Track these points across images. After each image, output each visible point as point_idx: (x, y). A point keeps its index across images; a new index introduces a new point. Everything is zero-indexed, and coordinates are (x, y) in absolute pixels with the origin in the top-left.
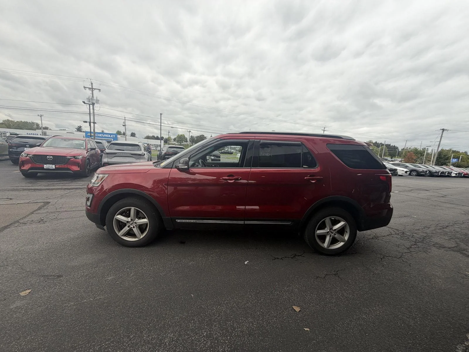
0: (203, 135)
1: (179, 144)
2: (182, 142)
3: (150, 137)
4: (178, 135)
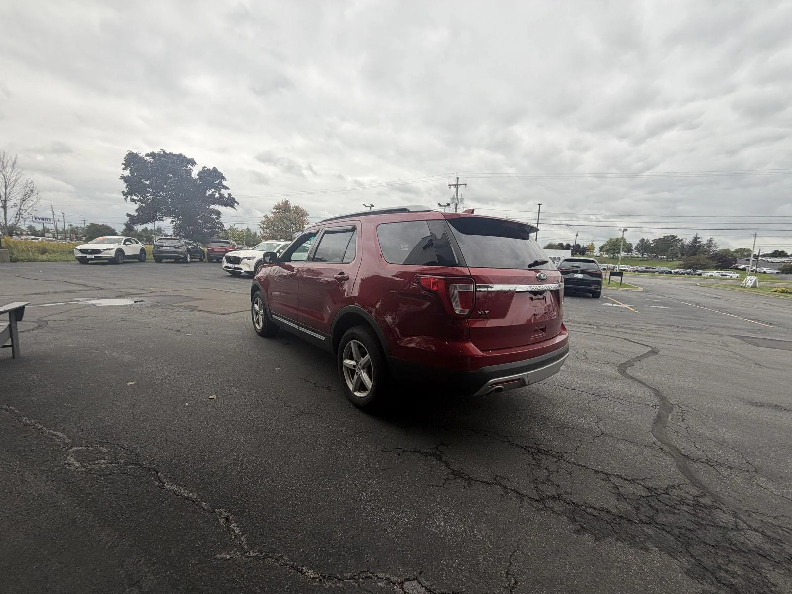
0: (673, 236)
1: (612, 256)
2: (617, 253)
3: (554, 245)
4: (611, 239)
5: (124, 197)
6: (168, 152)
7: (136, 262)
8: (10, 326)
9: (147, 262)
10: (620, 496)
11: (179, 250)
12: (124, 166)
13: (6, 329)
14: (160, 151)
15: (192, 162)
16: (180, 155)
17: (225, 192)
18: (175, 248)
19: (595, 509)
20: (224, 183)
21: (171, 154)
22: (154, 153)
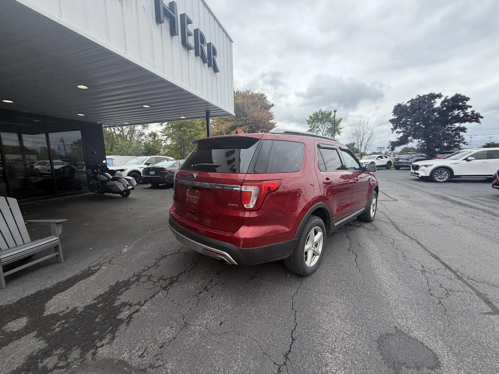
5: (392, 131)
6: (421, 95)
7: (385, 169)
9: (391, 169)
10: (124, 304)
11: (409, 161)
12: (393, 113)
14: (417, 96)
15: (439, 96)
16: (431, 94)
17: (469, 111)
18: (406, 160)
19: (124, 291)
20: (468, 103)
21: (424, 96)
22: (412, 99)
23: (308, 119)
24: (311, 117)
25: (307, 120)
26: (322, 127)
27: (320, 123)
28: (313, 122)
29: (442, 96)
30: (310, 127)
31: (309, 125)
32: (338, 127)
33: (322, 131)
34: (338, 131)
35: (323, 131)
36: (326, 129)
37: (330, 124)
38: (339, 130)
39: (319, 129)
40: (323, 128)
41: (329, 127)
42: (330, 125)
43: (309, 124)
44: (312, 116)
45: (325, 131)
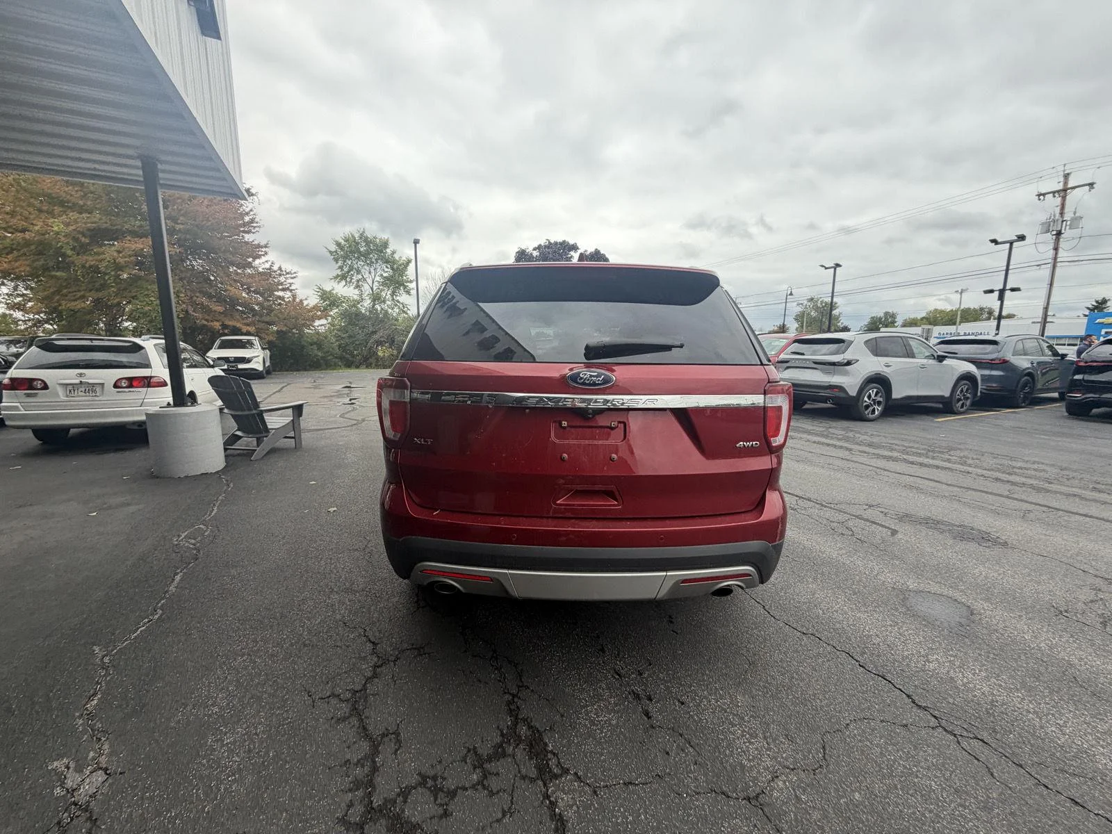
8: (293, 420)
13: (288, 423)
14: (545, 241)
15: (574, 248)
16: (564, 241)
21: (556, 243)
22: (540, 245)
23: (333, 248)
24: (338, 244)
25: (330, 252)
26: (370, 273)
27: (362, 263)
28: (345, 258)
29: (578, 248)
30: (341, 268)
31: (337, 263)
32: (404, 278)
33: (370, 281)
34: (405, 287)
35: (373, 282)
36: (378, 278)
37: (387, 267)
38: (408, 284)
39: (362, 275)
40: (373, 274)
41: (385, 275)
42: (386, 270)
43: (336, 260)
44: (343, 242)
45: (376, 284)
